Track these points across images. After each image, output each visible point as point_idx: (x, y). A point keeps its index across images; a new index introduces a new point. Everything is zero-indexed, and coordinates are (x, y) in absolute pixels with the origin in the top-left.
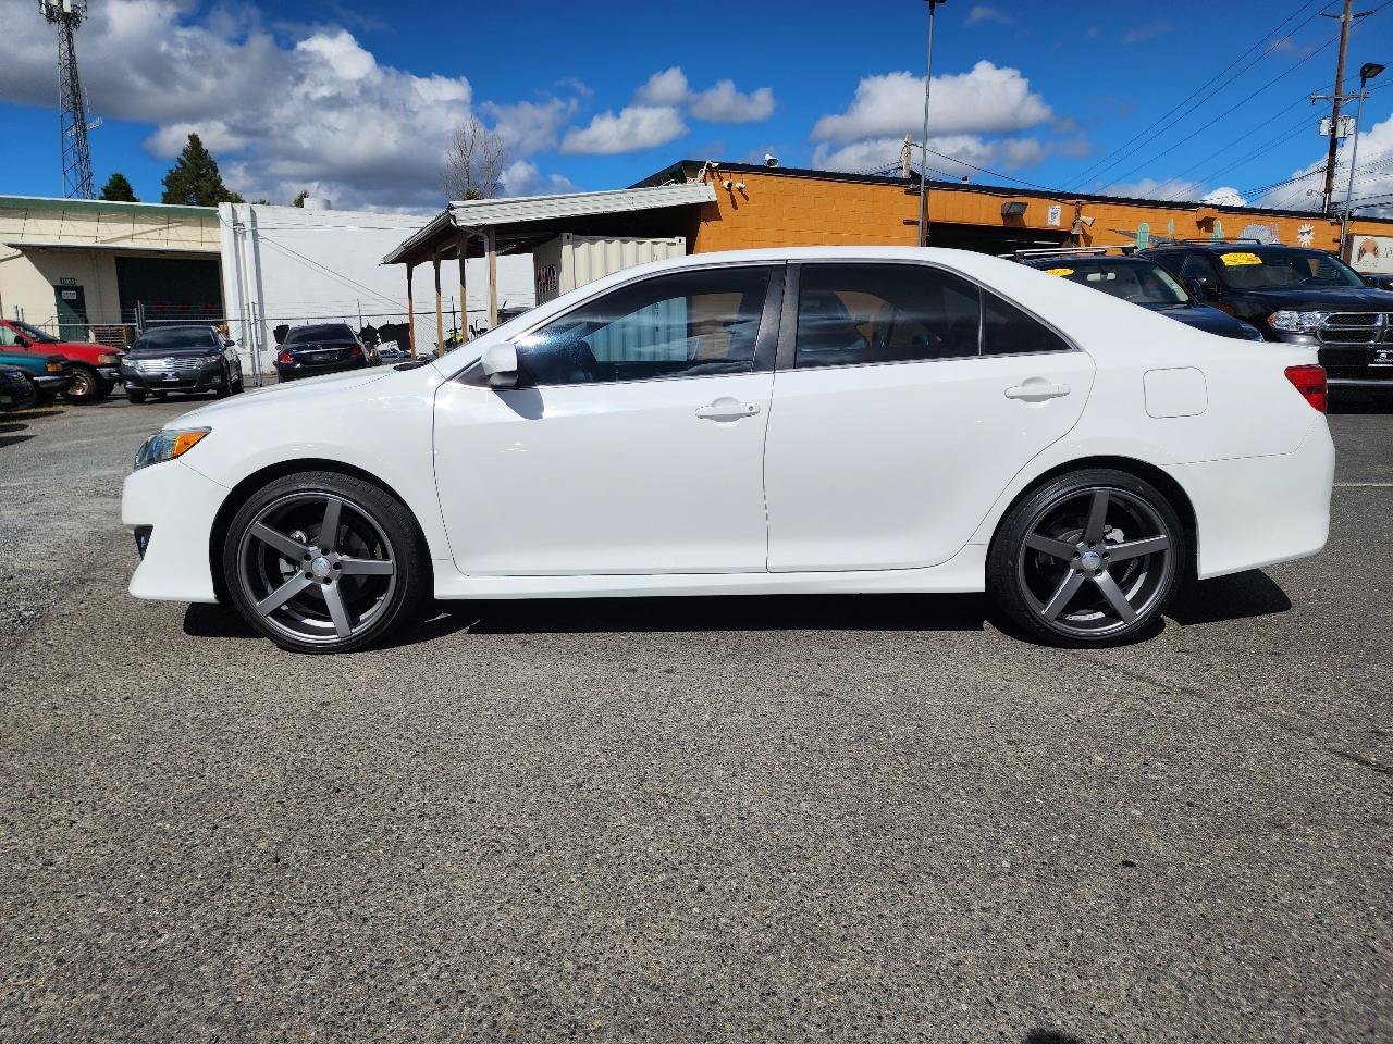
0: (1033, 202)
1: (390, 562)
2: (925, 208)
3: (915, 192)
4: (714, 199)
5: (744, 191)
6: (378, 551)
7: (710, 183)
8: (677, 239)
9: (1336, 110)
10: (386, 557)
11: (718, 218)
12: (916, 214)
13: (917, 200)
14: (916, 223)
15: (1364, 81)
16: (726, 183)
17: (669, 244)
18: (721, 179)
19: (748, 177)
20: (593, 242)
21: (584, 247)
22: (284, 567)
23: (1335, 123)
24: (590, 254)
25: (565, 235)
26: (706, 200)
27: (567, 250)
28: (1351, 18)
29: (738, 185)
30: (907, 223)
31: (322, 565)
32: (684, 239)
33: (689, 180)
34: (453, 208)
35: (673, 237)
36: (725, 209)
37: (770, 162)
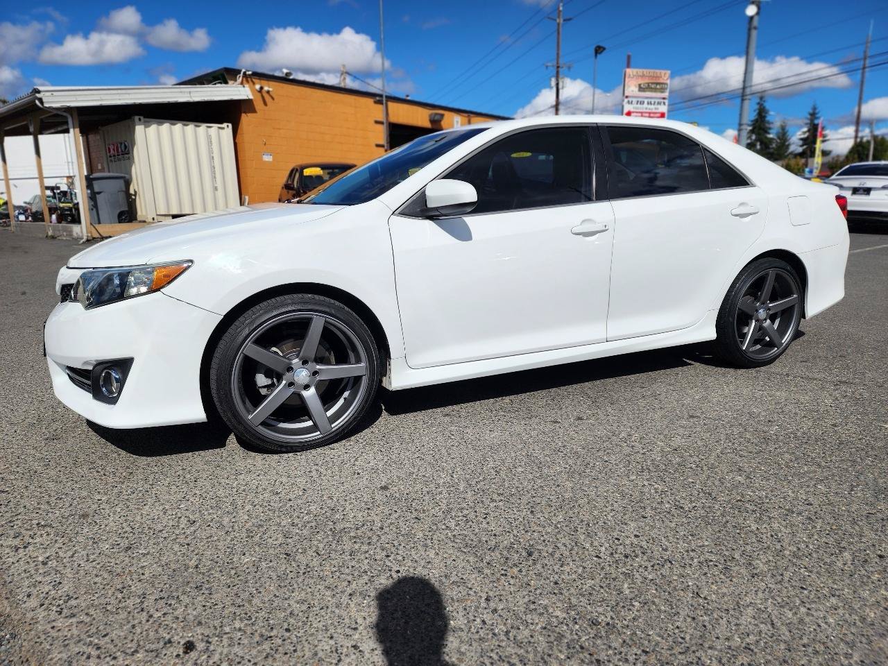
0: (447, 114)
1: (363, 364)
2: (387, 114)
3: (380, 102)
4: (251, 97)
5: (271, 93)
6: (352, 356)
7: (247, 86)
8: (225, 125)
9: (558, 72)
10: (358, 361)
11: (253, 111)
12: (381, 117)
13: (381, 108)
14: (382, 123)
15: (596, 55)
16: (258, 87)
17: (219, 128)
18: (254, 83)
19: (272, 83)
20: (161, 124)
21: (153, 128)
22: (261, 380)
23: (557, 80)
24: (171, 133)
25: (137, 118)
26: (245, 98)
27: (139, 130)
28: (562, 21)
29: (266, 88)
30: (377, 122)
31: (302, 375)
32: (230, 125)
33: (231, 82)
34: (39, 92)
35: (221, 123)
36: (258, 105)
37: (287, 74)
